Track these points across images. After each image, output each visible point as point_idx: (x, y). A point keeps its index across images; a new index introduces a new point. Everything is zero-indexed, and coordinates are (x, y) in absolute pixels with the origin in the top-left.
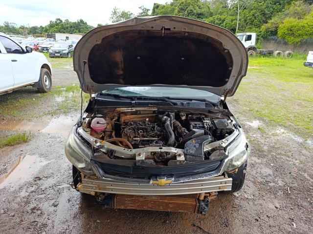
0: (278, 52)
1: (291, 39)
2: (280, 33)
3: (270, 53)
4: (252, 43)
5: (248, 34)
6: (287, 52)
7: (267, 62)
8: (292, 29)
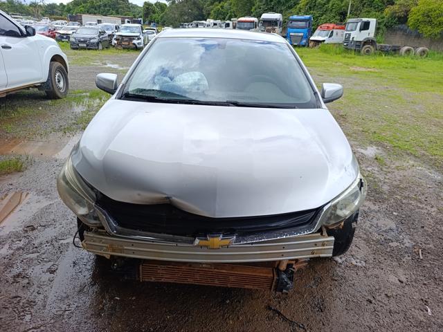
0: (406, 48)
1: (426, 30)
2: (411, 20)
3: (395, 50)
4: (370, 33)
5: (365, 19)
6: (421, 49)
7: (390, 63)
8: (430, 14)
